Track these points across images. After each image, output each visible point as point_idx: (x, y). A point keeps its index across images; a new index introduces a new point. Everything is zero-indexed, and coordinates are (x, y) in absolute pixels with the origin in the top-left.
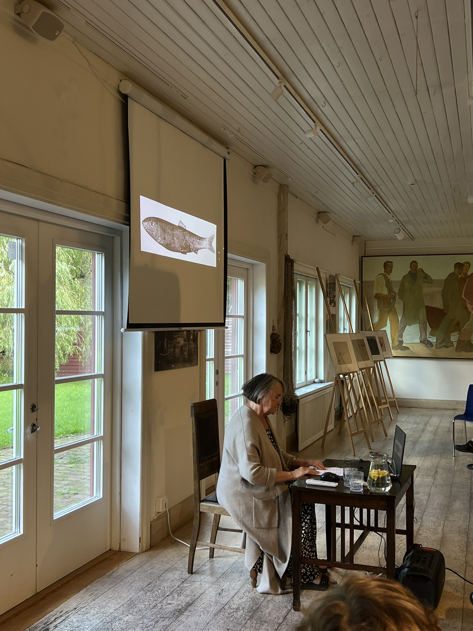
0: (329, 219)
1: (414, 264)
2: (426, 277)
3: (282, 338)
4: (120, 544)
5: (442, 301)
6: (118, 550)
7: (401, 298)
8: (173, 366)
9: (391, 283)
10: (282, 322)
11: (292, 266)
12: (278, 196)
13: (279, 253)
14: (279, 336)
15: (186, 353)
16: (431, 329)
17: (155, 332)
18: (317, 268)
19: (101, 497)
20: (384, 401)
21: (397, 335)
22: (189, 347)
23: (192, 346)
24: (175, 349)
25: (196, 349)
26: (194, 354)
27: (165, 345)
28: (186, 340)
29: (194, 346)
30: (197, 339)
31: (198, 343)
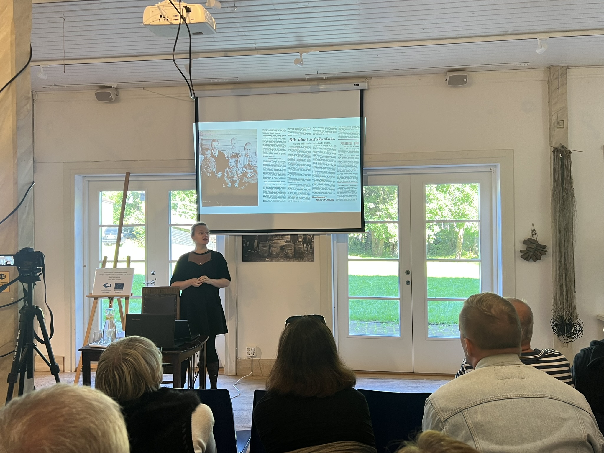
8: (267, 259)
12: (548, 80)
22: (295, 247)
23: (303, 247)
24: (271, 248)
25: (310, 249)
26: (307, 253)
27: (256, 244)
28: (290, 242)
29: (305, 247)
30: (312, 241)
31: (314, 244)
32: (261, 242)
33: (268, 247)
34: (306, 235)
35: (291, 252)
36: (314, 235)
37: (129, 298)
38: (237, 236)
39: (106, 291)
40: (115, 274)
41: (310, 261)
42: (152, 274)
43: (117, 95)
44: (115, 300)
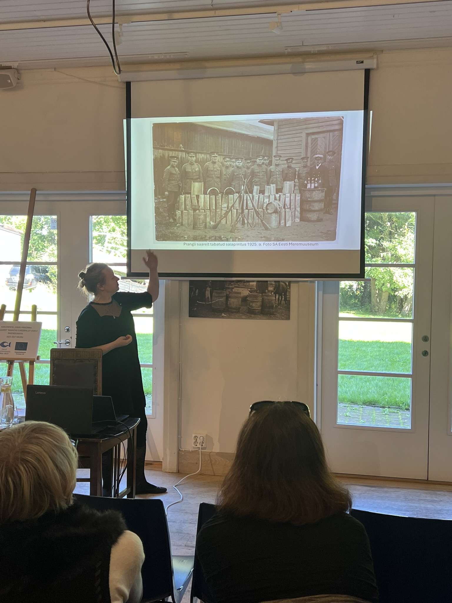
8: (223, 315)
17: (190, 280)
22: (263, 299)
23: (274, 298)
24: (229, 299)
25: (285, 302)
26: (279, 307)
27: (208, 294)
28: (256, 291)
29: (277, 299)
30: (287, 291)
31: (290, 295)
32: (216, 290)
33: (224, 298)
34: (279, 281)
35: (256, 305)
36: (290, 282)
37: (34, 362)
38: (182, 281)
39: (4, 351)
40: (16, 329)
41: (284, 319)
42: (66, 330)
43: (18, 79)
44: (16, 365)
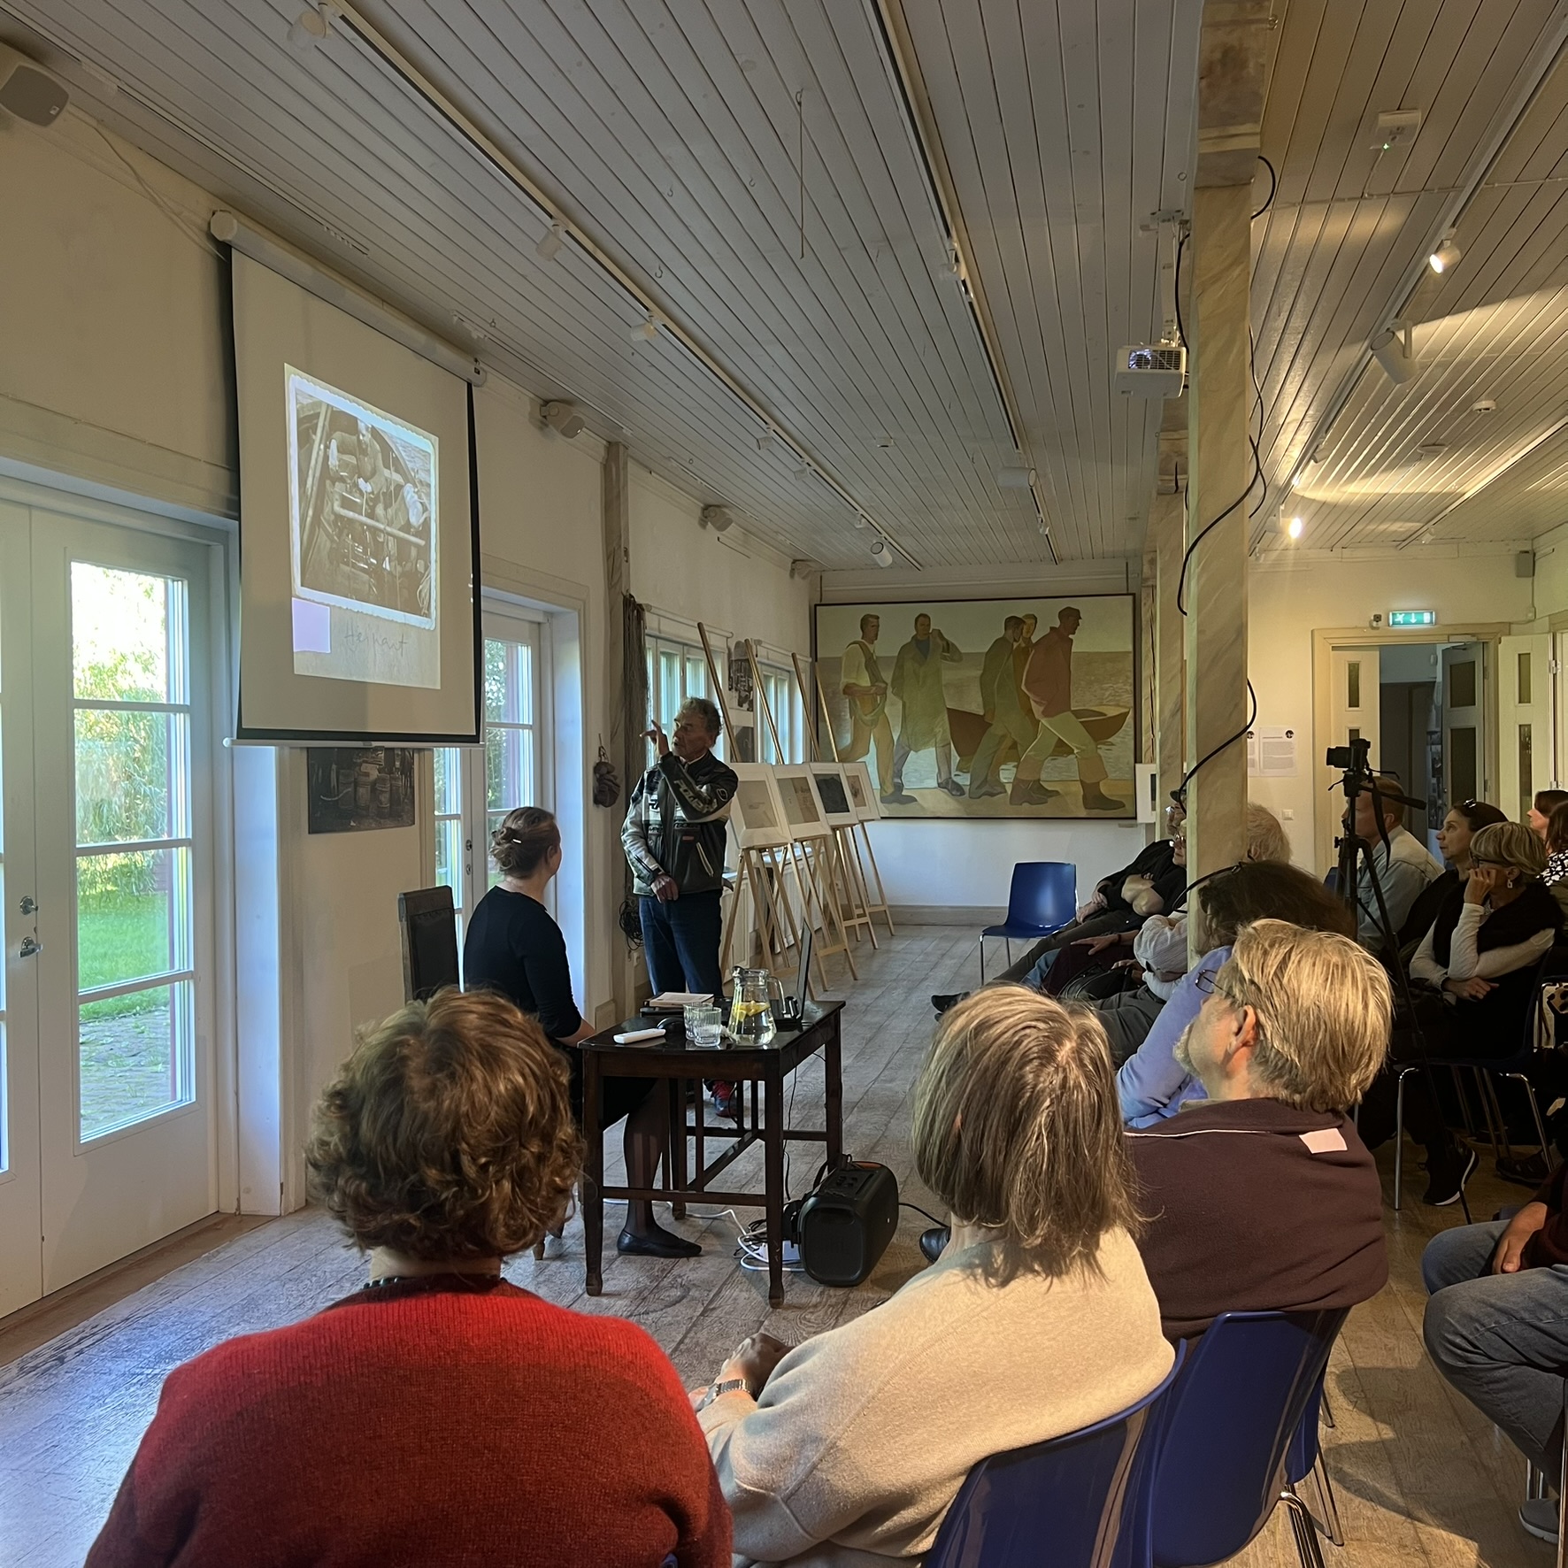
0: (729, 522)
1: (922, 621)
2: (949, 647)
3: (620, 772)
4: (238, 1200)
5: (980, 699)
6: (233, 1211)
7: (898, 694)
8: (352, 824)
9: (875, 662)
10: (621, 740)
11: (640, 618)
12: (605, 466)
13: (609, 589)
14: (614, 768)
15: (385, 798)
16: (959, 758)
17: (308, 748)
18: (700, 625)
19: (194, 1100)
20: (860, 911)
21: (890, 772)
22: (391, 785)
23: (401, 784)
24: (358, 789)
25: (410, 791)
26: (406, 801)
27: (334, 777)
28: (384, 770)
29: (404, 784)
30: (411, 768)
31: (414, 777)
32: (342, 769)
33: (353, 786)
34: (405, 750)
